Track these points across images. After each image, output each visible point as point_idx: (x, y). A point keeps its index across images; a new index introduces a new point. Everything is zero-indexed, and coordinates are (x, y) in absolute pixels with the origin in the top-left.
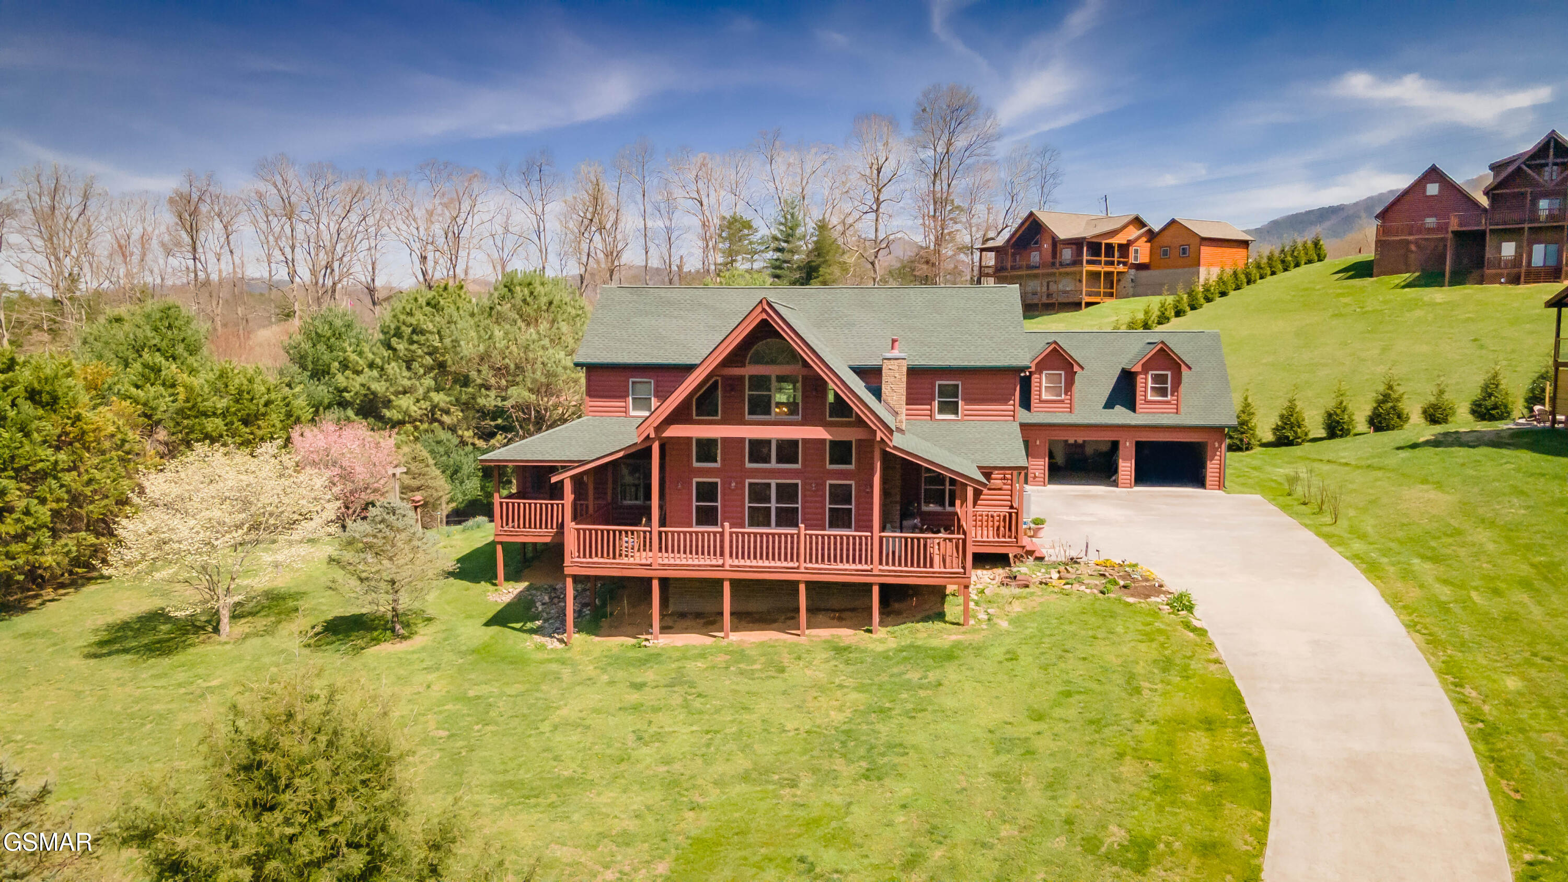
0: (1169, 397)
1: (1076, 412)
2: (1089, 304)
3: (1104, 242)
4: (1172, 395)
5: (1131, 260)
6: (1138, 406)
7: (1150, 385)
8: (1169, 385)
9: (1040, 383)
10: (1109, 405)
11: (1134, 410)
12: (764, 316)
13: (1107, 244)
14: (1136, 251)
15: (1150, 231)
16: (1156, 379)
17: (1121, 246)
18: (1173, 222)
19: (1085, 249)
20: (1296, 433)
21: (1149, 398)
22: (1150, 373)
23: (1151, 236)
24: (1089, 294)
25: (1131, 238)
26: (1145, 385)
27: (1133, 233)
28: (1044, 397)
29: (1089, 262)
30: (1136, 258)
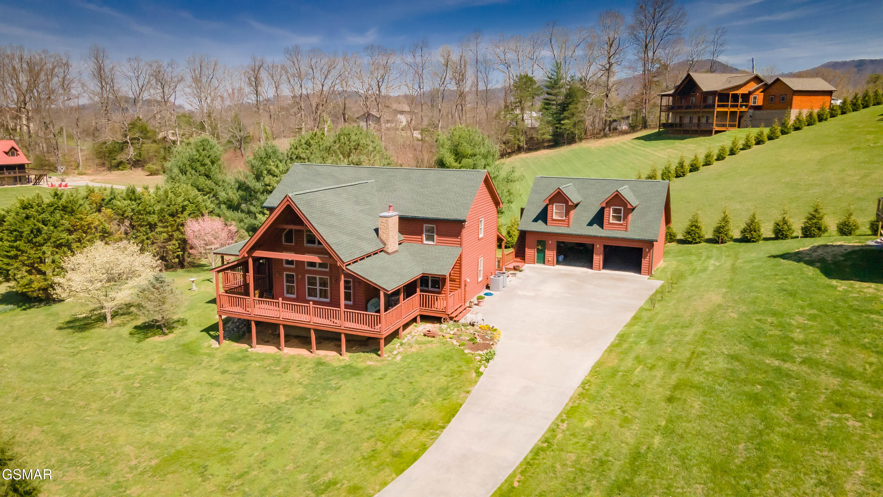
0: (622, 222)
1: (571, 226)
2: (717, 132)
3: (731, 93)
4: (624, 220)
5: (751, 103)
6: (605, 226)
7: (611, 214)
8: (622, 215)
9: (552, 210)
10: (590, 224)
11: (602, 228)
12: (289, 203)
13: (732, 94)
14: (755, 98)
15: (766, 84)
16: (615, 211)
17: (743, 95)
18: (778, 80)
19: (717, 98)
20: (752, 235)
21: (611, 221)
22: (612, 207)
23: (767, 88)
24: (717, 125)
25: (751, 90)
26: (610, 215)
27: (753, 86)
28: (554, 218)
29: (719, 106)
30: (754, 102)
